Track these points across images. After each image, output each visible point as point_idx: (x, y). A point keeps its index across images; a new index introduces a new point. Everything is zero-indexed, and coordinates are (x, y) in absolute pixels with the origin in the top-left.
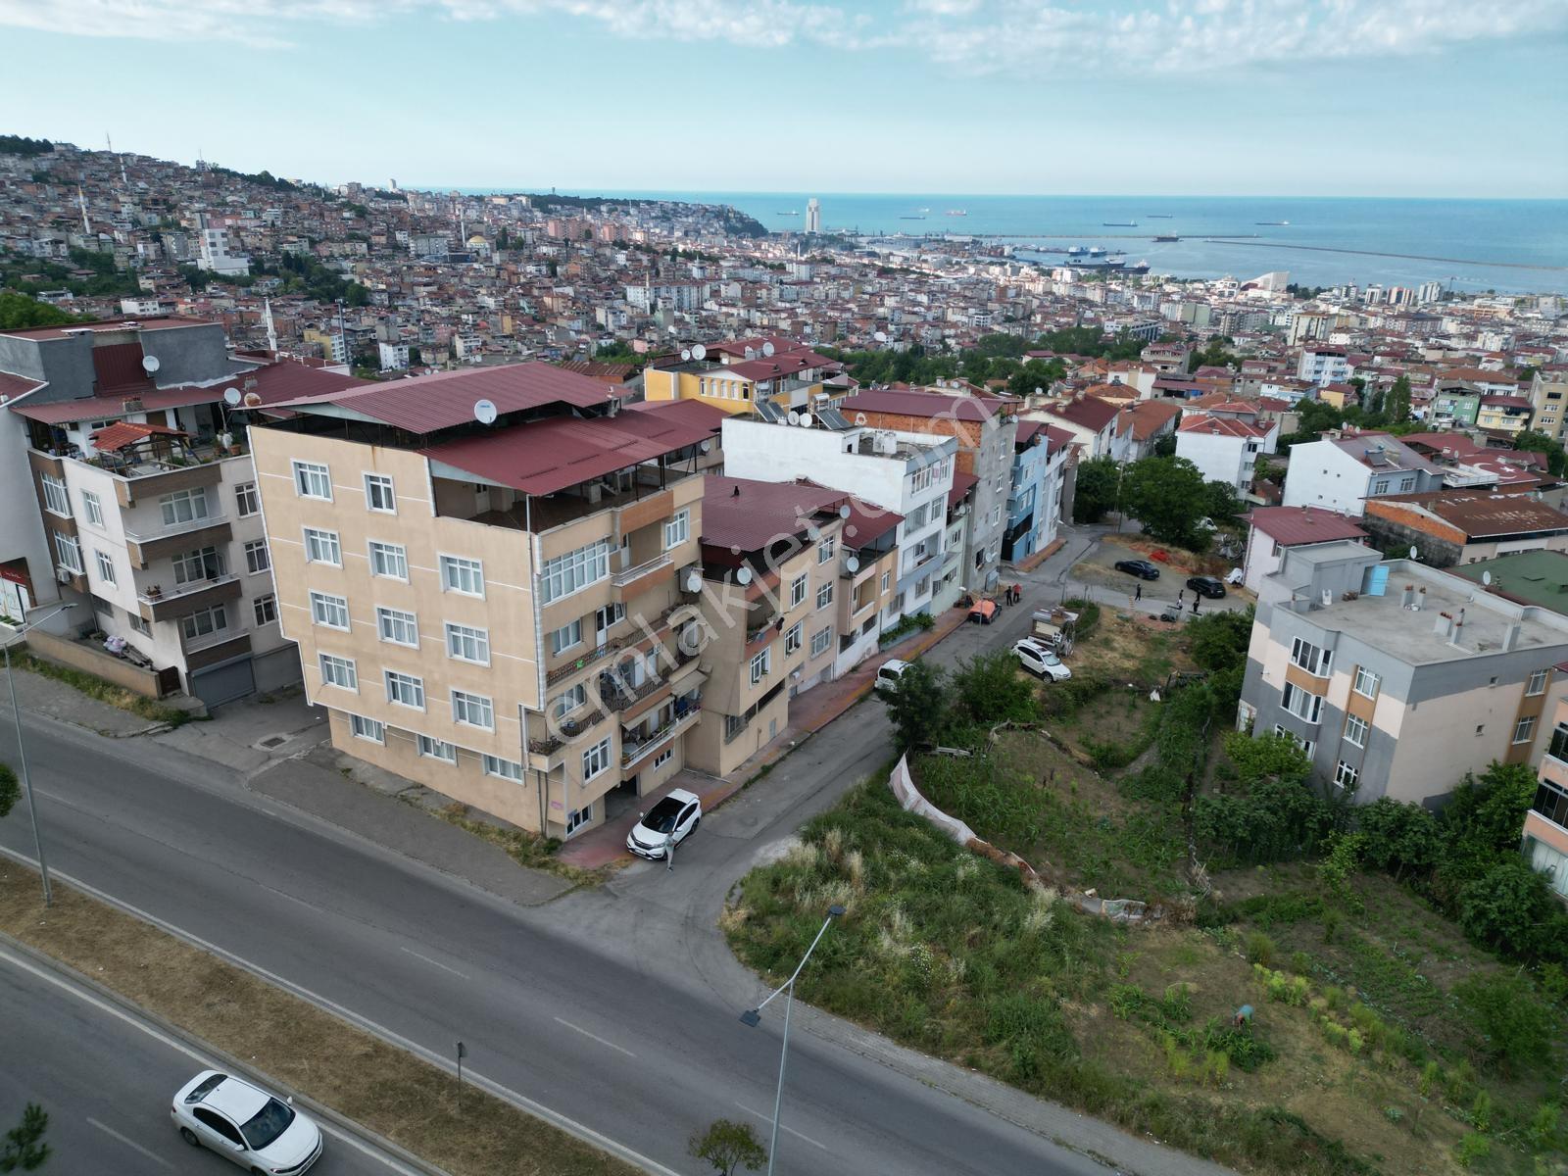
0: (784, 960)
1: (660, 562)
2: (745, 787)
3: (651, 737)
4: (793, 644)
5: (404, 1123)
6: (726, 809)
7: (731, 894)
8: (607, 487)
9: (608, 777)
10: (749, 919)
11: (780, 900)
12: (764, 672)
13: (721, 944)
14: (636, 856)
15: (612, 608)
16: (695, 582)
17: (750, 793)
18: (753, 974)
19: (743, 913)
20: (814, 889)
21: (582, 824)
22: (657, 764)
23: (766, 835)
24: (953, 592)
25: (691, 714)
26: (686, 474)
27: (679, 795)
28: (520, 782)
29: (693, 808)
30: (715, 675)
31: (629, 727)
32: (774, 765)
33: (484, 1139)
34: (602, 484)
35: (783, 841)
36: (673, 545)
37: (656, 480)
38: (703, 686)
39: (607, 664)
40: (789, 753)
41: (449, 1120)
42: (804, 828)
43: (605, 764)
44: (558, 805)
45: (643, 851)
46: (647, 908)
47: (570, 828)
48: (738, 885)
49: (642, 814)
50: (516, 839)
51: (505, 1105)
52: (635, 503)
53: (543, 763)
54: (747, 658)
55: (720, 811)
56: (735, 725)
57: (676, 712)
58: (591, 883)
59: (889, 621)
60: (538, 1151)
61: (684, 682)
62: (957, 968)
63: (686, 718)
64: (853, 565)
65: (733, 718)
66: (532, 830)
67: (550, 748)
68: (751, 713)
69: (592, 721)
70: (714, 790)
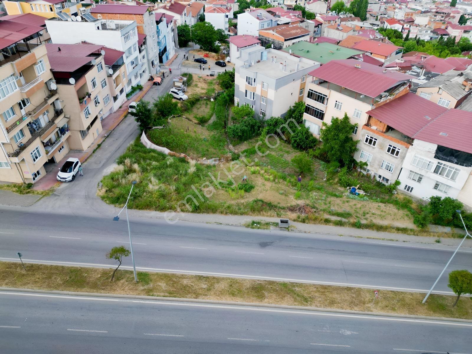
0: (121, 199)
1: (37, 80)
2: (94, 152)
3: (54, 143)
4: (97, 102)
5: (7, 281)
6: (89, 160)
7: (98, 185)
8: (5, 54)
9: (43, 159)
10: (106, 191)
11: (115, 183)
12: (89, 114)
13: (100, 201)
14: (62, 182)
15: (24, 100)
16: (53, 86)
17: (96, 154)
18: (112, 206)
19: (104, 190)
20: (125, 177)
21: (38, 176)
22: (59, 151)
23: (104, 166)
24: (146, 76)
25: (67, 132)
26: (37, 45)
27: (70, 160)
28: (9, 168)
29: (77, 163)
30: (71, 118)
31: (45, 141)
32: (102, 143)
33: (38, 276)
34: (3, 53)
35: (111, 166)
36: (41, 73)
37: (26, 49)
38: (68, 122)
39: (28, 120)
40: (105, 139)
41: (23, 275)
42: (117, 161)
43: (40, 155)
44: (28, 172)
45: (64, 180)
46: (71, 196)
47: (34, 179)
48: (100, 182)
49: (59, 169)
50: (15, 186)
51: (41, 265)
52: (20, 59)
53: (16, 160)
54: (82, 110)
55: (87, 161)
56: (84, 134)
57: (61, 133)
58: (48, 194)
59: (128, 89)
60: (57, 274)
61: (60, 122)
62: (173, 188)
63: (65, 135)
64: (111, 71)
65: (83, 131)
66: (20, 182)
67: (16, 154)
68: (89, 128)
69: (30, 142)
70: (84, 155)
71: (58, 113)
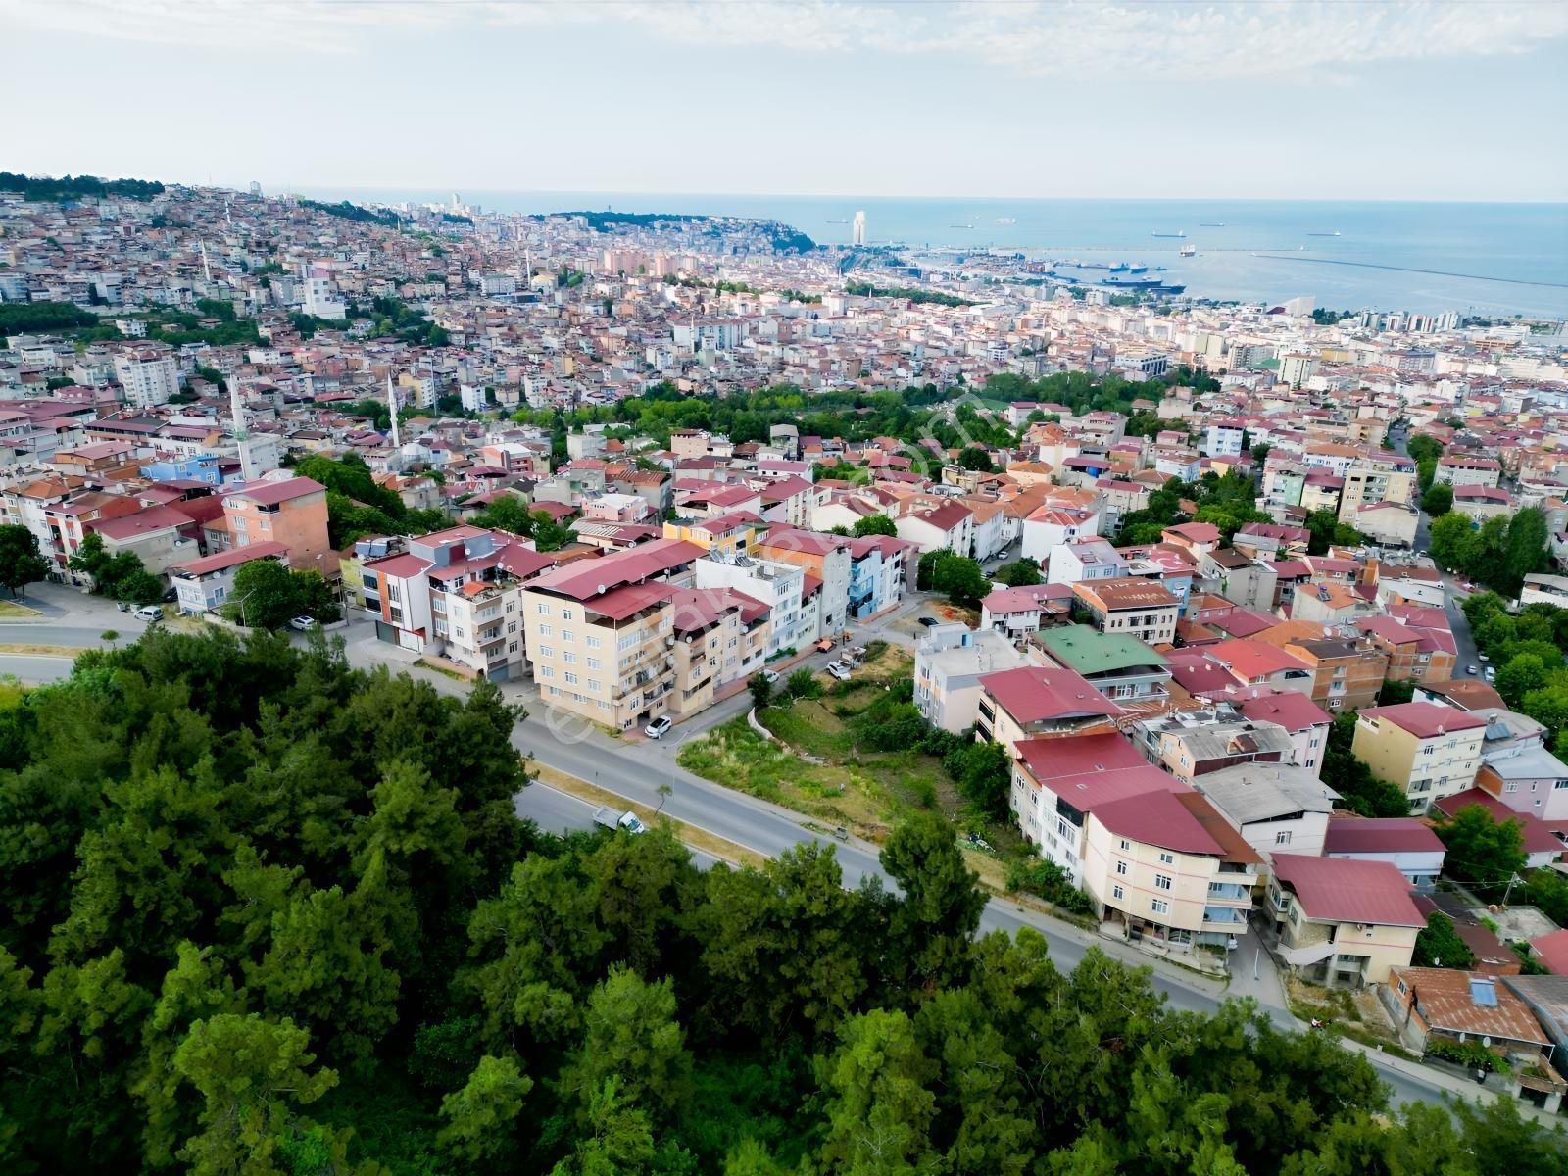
0: (692, 765)
1: (658, 635)
2: (691, 717)
3: (655, 697)
4: (713, 663)
6: (682, 724)
9: (639, 709)
10: (683, 755)
11: (694, 750)
14: (648, 736)
15: (641, 652)
16: (671, 642)
17: (693, 719)
18: (682, 768)
19: (681, 753)
20: (706, 748)
21: (630, 725)
22: (657, 707)
23: (695, 733)
24: (812, 637)
25: (670, 689)
26: (668, 604)
27: (663, 717)
28: (609, 709)
29: (668, 722)
30: (679, 675)
31: (647, 693)
32: (704, 710)
35: (701, 735)
38: (675, 679)
40: (711, 707)
42: (709, 730)
43: (638, 705)
44: (622, 718)
45: (650, 735)
46: (650, 751)
47: (625, 726)
48: (682, 746)
50: (607, 729)
52: (650, 617)
53: (617, 703)
54: (691, 669)
55: (680, 725)
56: (687, 694)
57: (664, 688)
58: (632, 743)
59: (770, 652)
61: (667, 677)
62: (746, 768)
63: (668, 691)
64: (745, 630)
65: (686, 692)
66: (612, 726)
67: (619, 698)
68: (695, 690)
69: (633, 690)
70: (678, 718)
71: (668, 668)
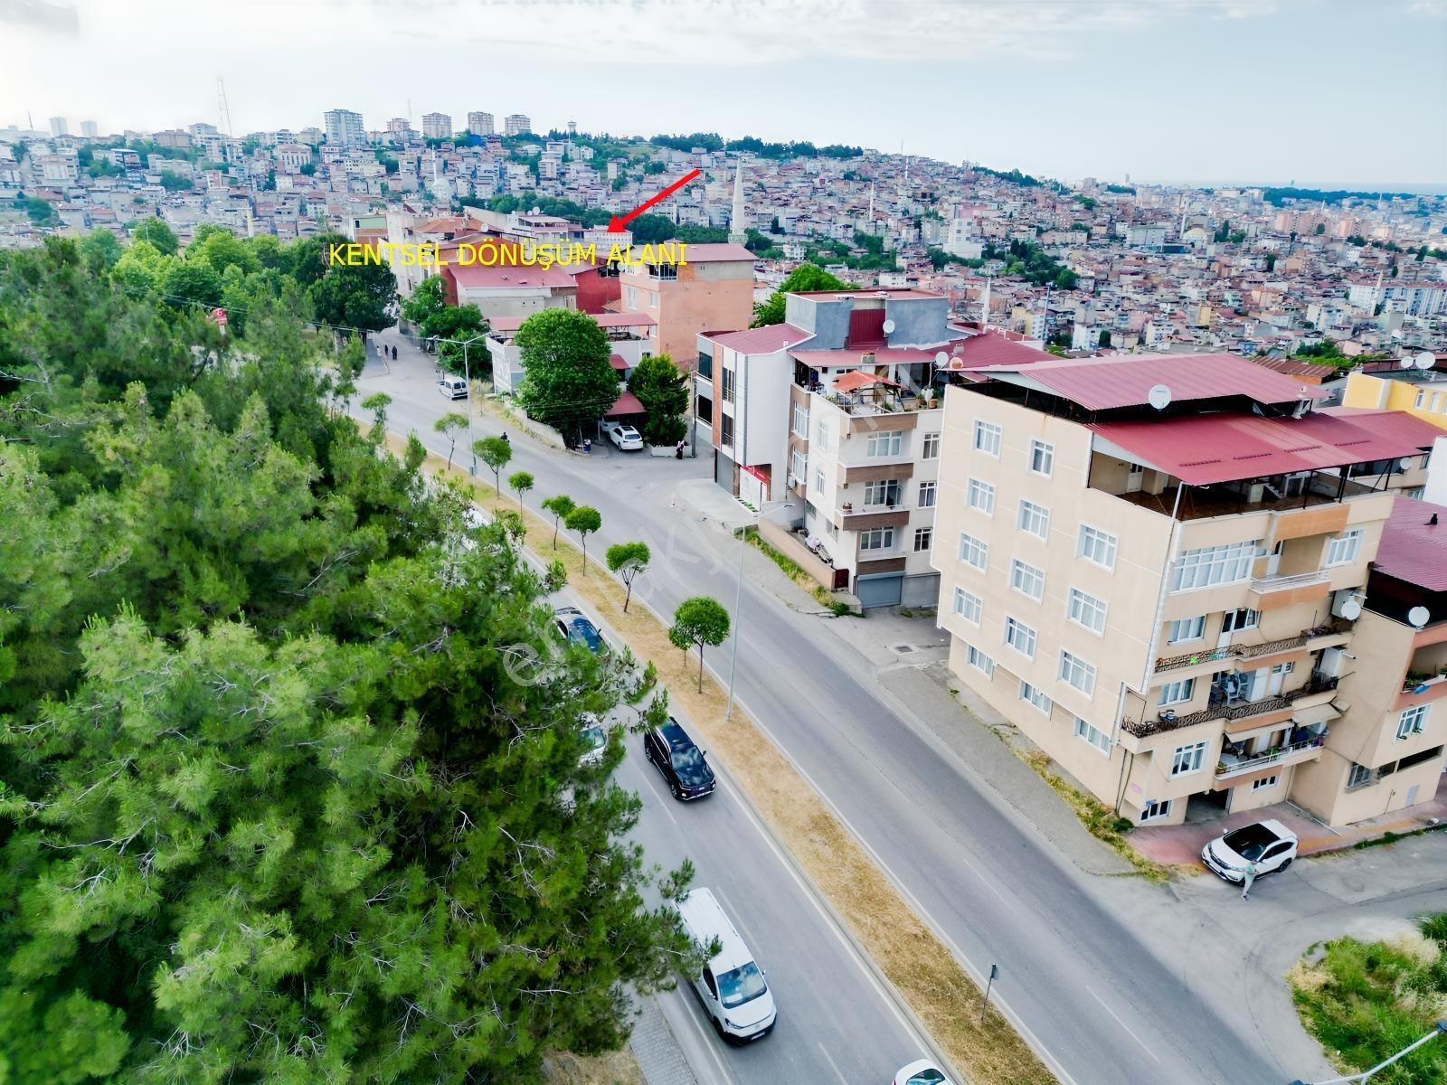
0: (1361, 1049)
1: (1313, 578)
2: (1358, 846)
3: (1256, 756)
5: (932, 1009)
6: (1327, 861)
7: (1311, 951)
8: (1271, 489)
9: (1201, 779)
10: (1326, 986)
11: (1373, 985)
12: (1416, 729)
13: (1285, 1000)
14: (1211, 871)
15: (1245, 613)
16: (1351, 609)
17: (1363, 855)
18: (1317, 1046)
19: (1321, 977)
20: (1422, 991)
21: (1158, 816)
22: (1256, 786)
23: (1368, 906)
25: (1309, 747)
26: (1373, 490)
27: (1272, 825)
28: (1106, 754)
29: (1287, 846)
30: (1349, 715)
31: (1234, 739)
32: (1403, 836)
33: (996, 1061)
34: (1267, 485)
35: (1393, 922)
36: (1334, 564)
37: (1333, 490)
38: (1332, 723)
39: (1227, 665)
40: (1426, 830)
41: (970, 1028)
42: (1428, 921)
43: (1197, 766)
44: (1139, 790)
45: (1219, 869)
46: (1208, 924)
47: (1145, 816)
48: (1321, 945)
49: (1226, 831)
50: (1089, 804)
51: (1021, 1041)
52: (1300, 510)
53: (1133, 744)
54: (1398, 707)
55: (1320, 860)
56: (1360, 775)
57: (1292, 741)
58: (1154, 876)
61: (1310, 711)
63: (1302, 751)
65: (1361, 768)
66: (1106, 803)
67: (1143, 732)
68: (1386, 770)
69: (1193, 719)
70: (1320, 837)
71: (1319, 684)
